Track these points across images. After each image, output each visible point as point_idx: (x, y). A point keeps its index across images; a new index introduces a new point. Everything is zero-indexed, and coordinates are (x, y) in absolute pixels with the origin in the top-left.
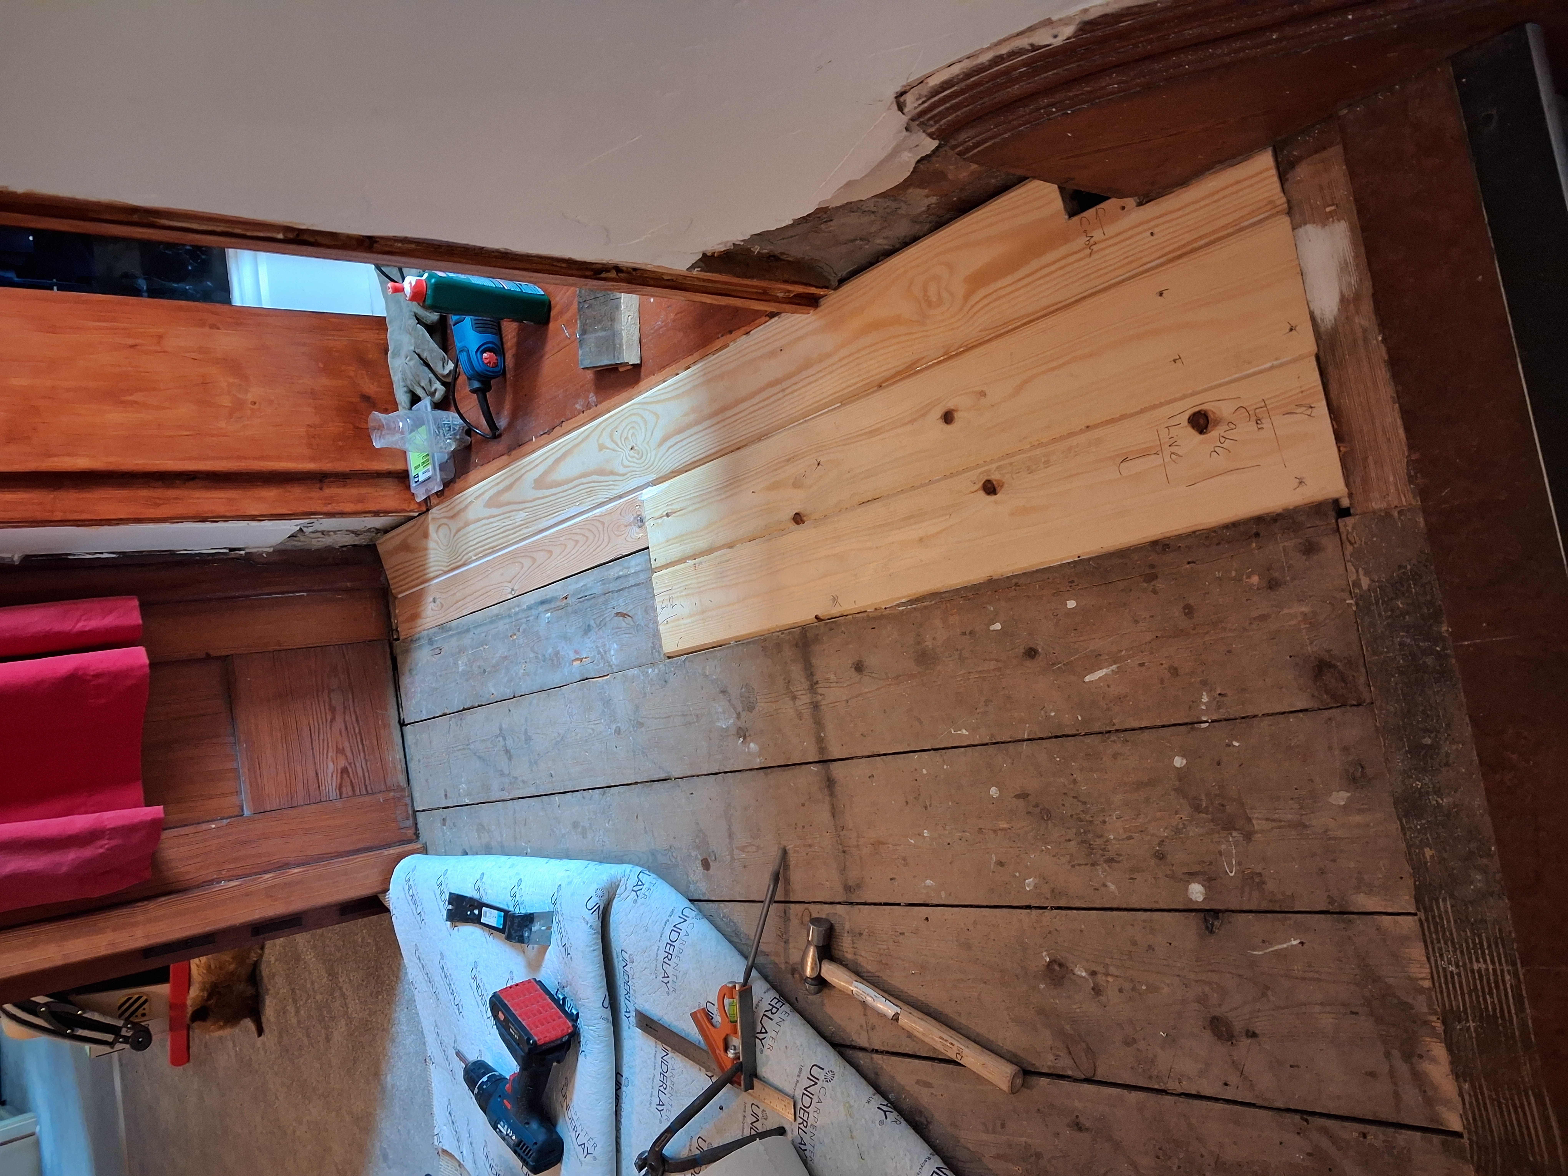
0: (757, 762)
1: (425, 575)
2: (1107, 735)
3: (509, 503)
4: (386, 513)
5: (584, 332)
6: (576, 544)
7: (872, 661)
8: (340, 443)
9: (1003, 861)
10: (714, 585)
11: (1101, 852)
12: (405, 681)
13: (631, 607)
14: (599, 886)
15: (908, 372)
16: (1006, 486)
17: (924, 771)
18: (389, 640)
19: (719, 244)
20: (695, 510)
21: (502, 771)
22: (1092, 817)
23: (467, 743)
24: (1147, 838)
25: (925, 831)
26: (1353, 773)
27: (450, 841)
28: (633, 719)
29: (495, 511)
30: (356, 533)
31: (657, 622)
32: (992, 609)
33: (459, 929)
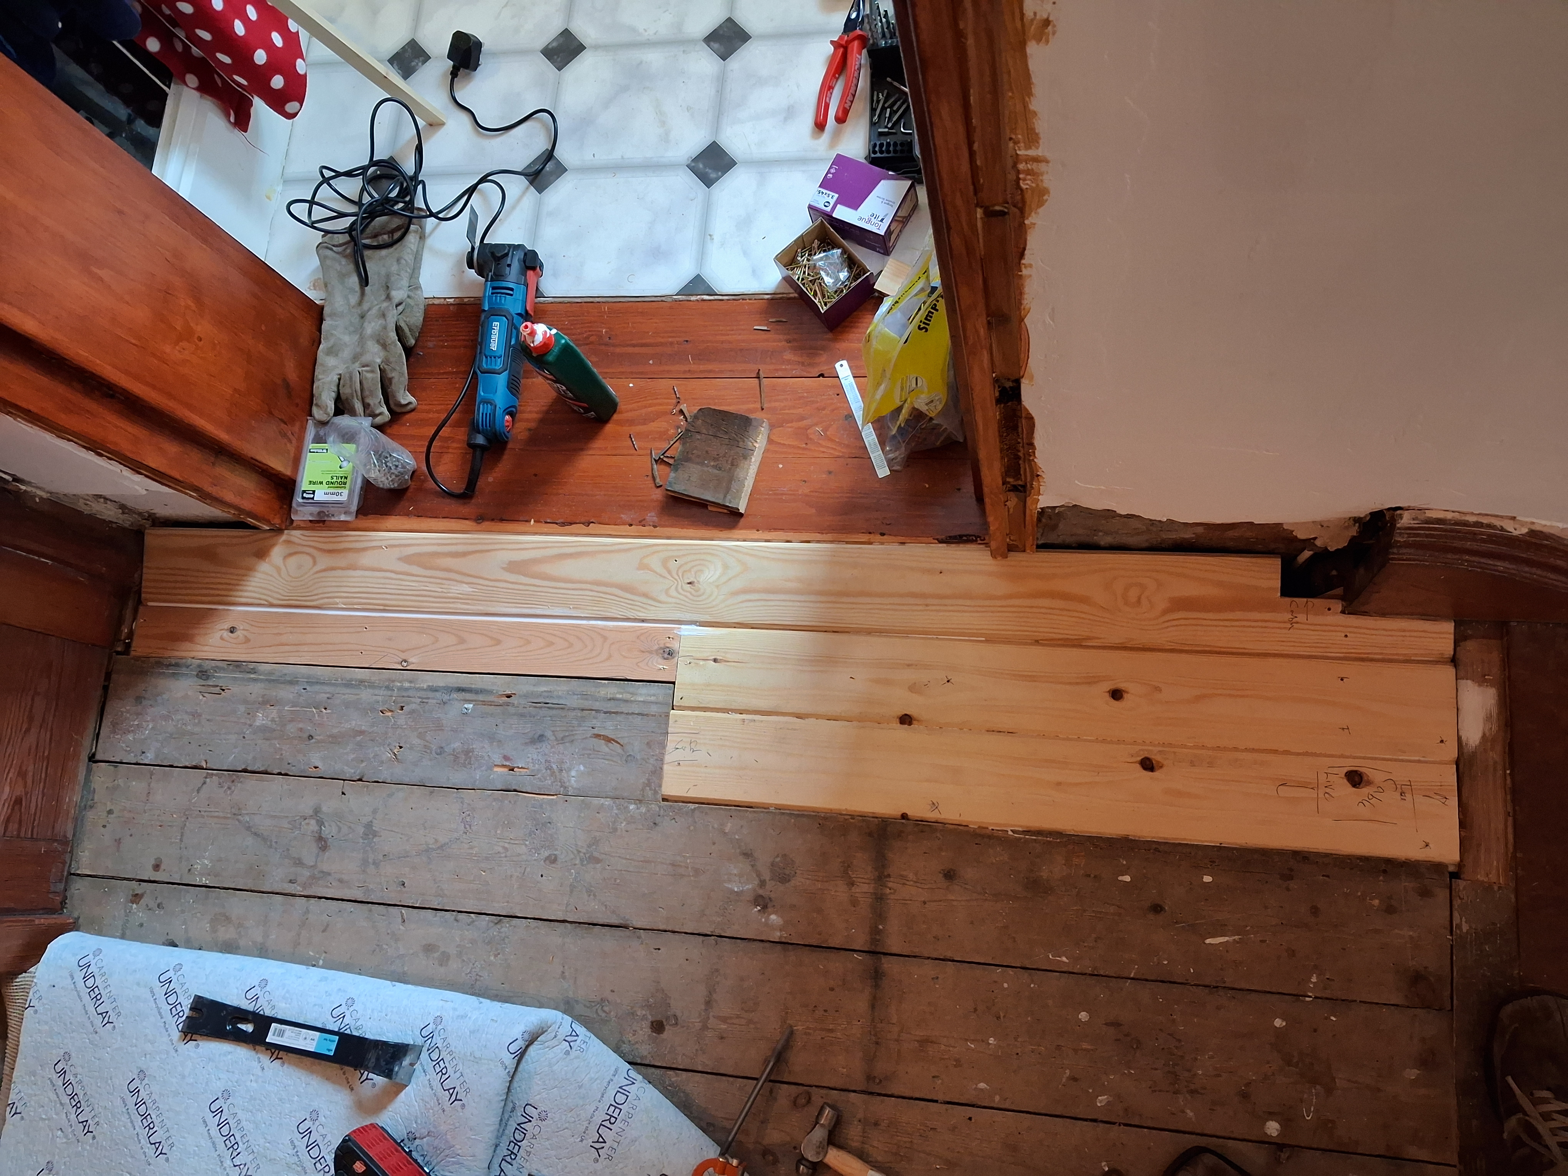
0: (777, 936)
1: (227, 596)
2: (1215, 990)
3: (447, 570)
6: (549, 646)
9: (1078, 1077)
10: (768, 747)
11: (1186, 1084)
13: (625, 734)
14: (527, 1029)
15: (1077, 642)
16: (1166, 768)
17: (1006, 985)
18: (106, 649)
22: (1184, 1053)
23: (235, 811)
24: (1235, 1079)
25: (991, 1039)
26: (1426, 1058)
27: (135, 924)
28: (584, 851)
31: (662, 760)
32: (1125, 862)
33: (198, 1045)
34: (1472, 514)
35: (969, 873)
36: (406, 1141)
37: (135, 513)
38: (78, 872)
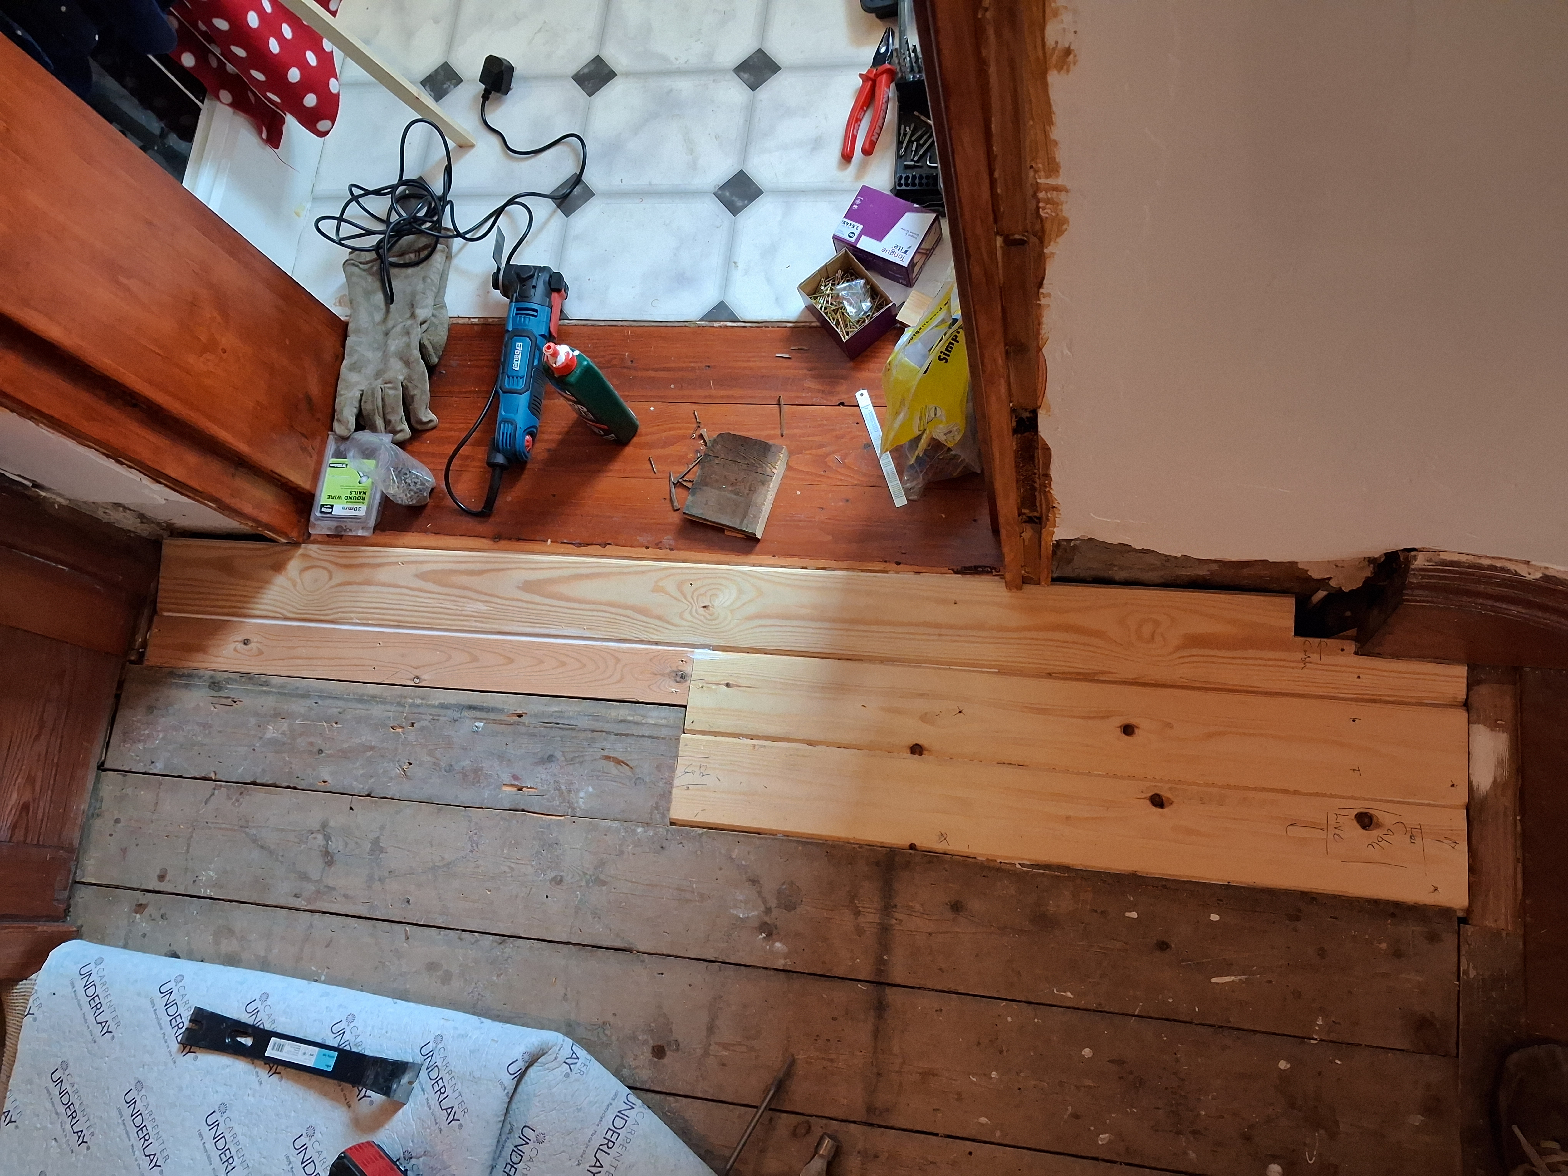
0: (779, 964)
2: (1220, 1030)
3: (461, 587)
6: (561, 666)
9: (1079, 1114)
10: (777, 774)
11: (1188, 1124)
13: (635, 757)
14: (528, 1050)
15: (1088, 677)
16: (1175, 805)
17: (1009, 1019)
18: (120, 658)
21: (304, 873)
22: (1188, 1093)
23: (243, 824)
24: (1239, 1120)
25: (994, 1073)
26: (1430, 1105)
28: (589, 873)
31: (671, 784)
32: (1132, 899)
33: (197, 1057)
34: (1487, 557)
35: (976, 905)
36: (402, 1160)
37: (153, 523)
38: (83, 880)
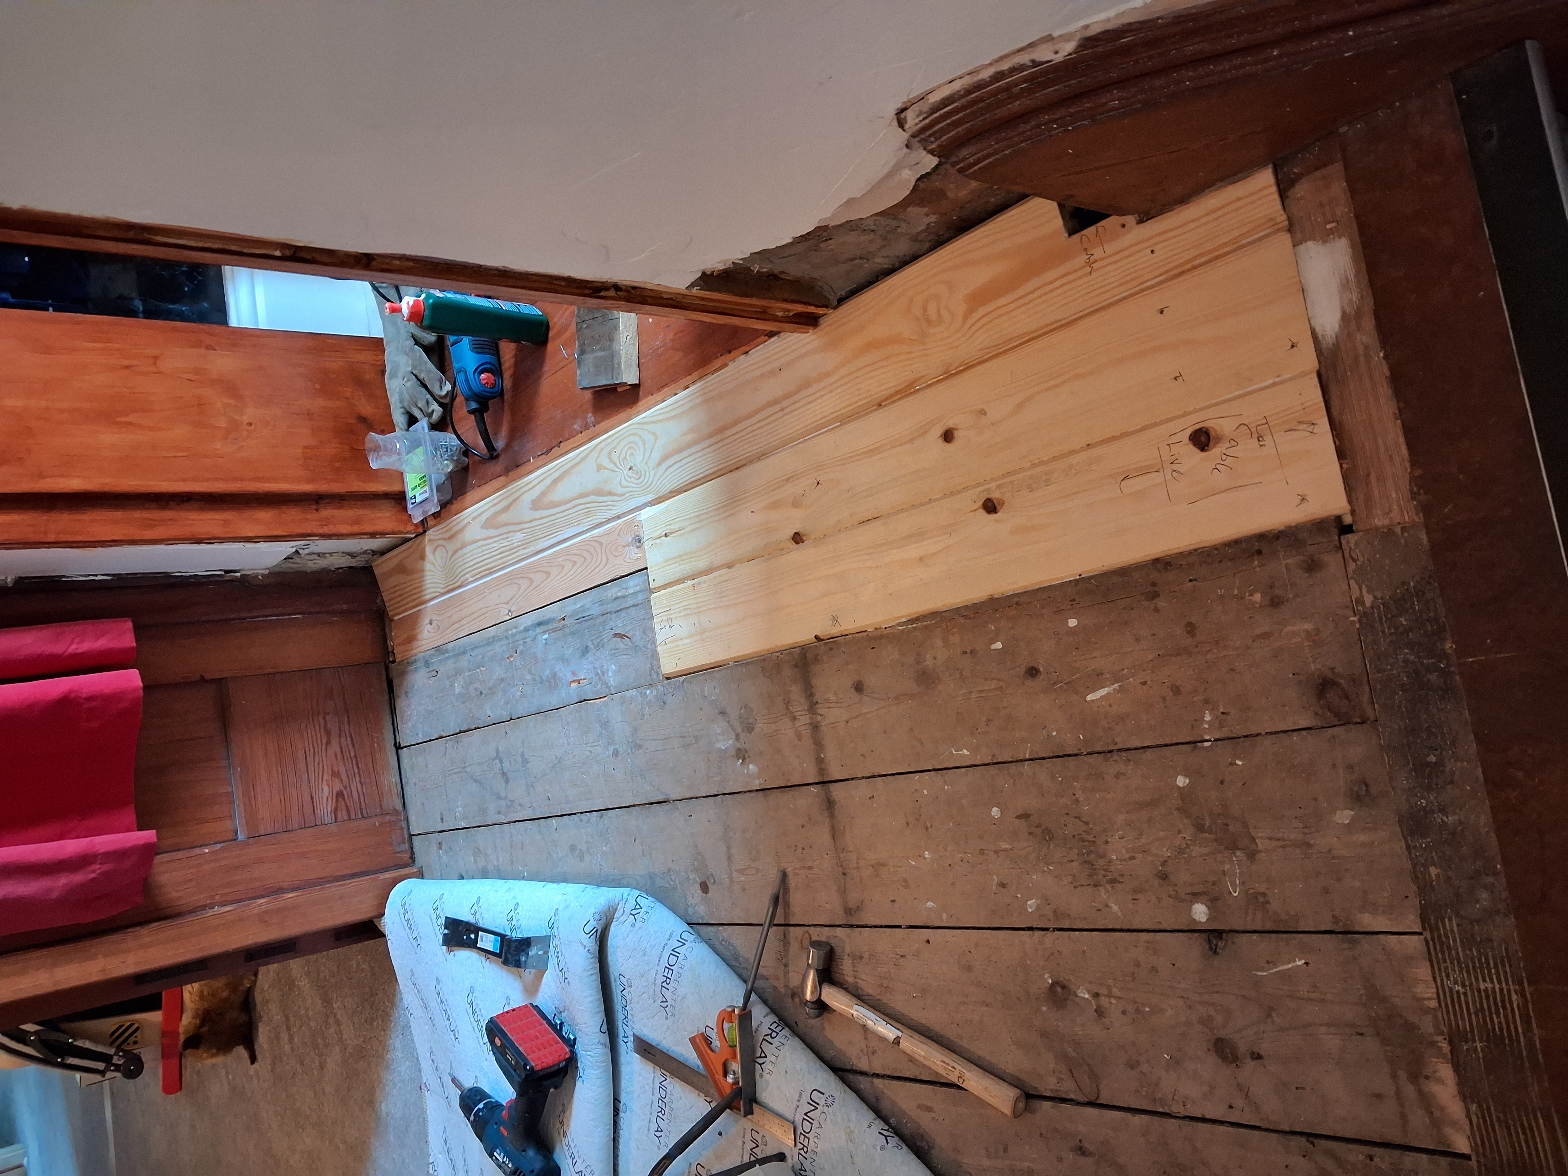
0: (757, 784)
1: (422, 596)
2: (1109, 755)
3: (506, 525)
4: (383, 534)
5: (582, 352)
6: (573, 566)
7: (872, 681)
8: (337, 465)
9: (1005, 882)
10: (713, 606)
11: (1104, 873)
12: (401, 704)
13: (630, 627)
14: (597, 910)
15: (907, 391)
16: (1006, 505)
17: (925, 792)
18: (385, 662)
19: (719, 263)
20: (694, 530)
21: (498, 794)
22: (1095, 837)
23: (463, 766)
24: (1150, 858)
25: (926, 852)
26: (1357, 792)
27: (446, 865)
28: (630, 740)
29: (491, 532)
30: (351, 555)
31: (655, 643)
32: (993, 627)
33: (454, 954)
38: (415, 833)
